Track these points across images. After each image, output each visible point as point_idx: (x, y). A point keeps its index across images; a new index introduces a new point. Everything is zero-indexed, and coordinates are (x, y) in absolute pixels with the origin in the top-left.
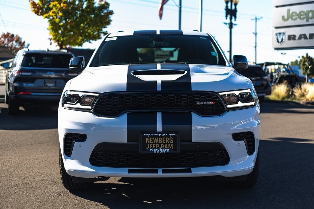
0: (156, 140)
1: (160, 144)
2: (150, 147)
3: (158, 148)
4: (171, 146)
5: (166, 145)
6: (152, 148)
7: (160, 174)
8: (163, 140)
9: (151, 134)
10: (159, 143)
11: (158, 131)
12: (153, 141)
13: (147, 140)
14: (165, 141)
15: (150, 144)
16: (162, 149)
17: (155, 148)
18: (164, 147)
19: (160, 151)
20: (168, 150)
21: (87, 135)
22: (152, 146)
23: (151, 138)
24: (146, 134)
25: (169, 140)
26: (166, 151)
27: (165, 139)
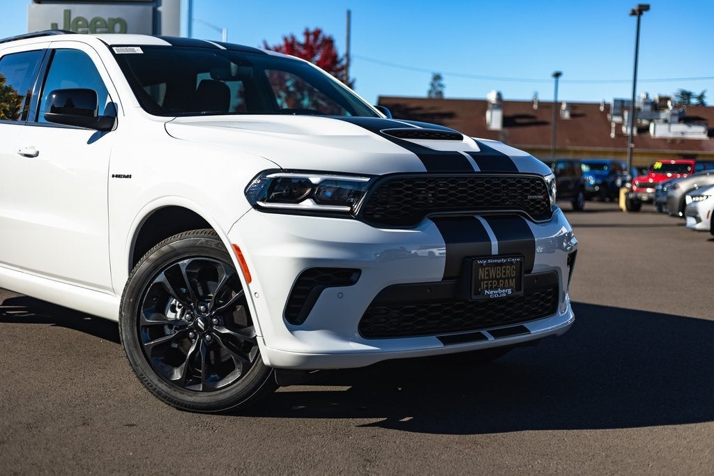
0: (492, 273)
1: (498, 280)
2: (485, 286)
3: (496, 288)
4: (513, 283)
5: (507, 281)
6: (487, 289)
7: (491, 341)
8: (503, 271)
9: (487, 259)
10: (498, 277)
11: (493, 253)
12: (488, 275)
13: (482, 274)
14: (505, 274)
15: (485, 280)
16: (501, 289)
17: (491, 289)
18: (504, 285)
19: (499, 294)
20: (510, 292)
21: (359, 271)
22: (487, 284)
23: (486, 269)
24: (480, 260)
25: (511, 271)
26: (507, 294)
27: (505, 269)
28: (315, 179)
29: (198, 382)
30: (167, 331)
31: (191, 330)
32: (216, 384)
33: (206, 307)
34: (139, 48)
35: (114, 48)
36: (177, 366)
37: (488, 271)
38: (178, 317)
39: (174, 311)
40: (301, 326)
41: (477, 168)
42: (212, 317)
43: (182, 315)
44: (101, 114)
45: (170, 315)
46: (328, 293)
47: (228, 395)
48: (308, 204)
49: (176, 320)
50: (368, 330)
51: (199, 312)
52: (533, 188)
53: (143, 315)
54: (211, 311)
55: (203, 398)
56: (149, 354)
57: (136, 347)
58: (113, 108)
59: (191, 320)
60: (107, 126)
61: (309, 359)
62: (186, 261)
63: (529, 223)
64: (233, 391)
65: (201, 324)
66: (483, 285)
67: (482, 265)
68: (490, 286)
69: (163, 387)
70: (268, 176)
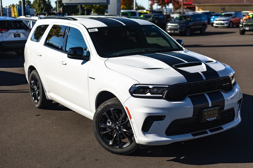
0: (209, 113)
1: (211, 115)
3: (211, 118)
4: (217, 115)
5: (214, 115)
7: (210, 133)
8: (213, 112)
9: (207, 109)
10: (211, 114)
11: (209, 107)
12: (208, 114)
13: (205, 114)
14: (214, 113)
16: (212, 118)
17: (209, 118)
19: (212, 119)
20: (215, 118)
21: (165, 116)
22: (207, 117)
23: (207, 112)
24: (204, 110)
25: (216, 112)
26: (214, 119)
27: (214, 111)
28: (151, 87)
29: (117, 145)
30: (108, 129)
31: (114, 129)
32: (123, 146)
33: (119, 123)
34: (97, 29)
35: (89, 30)
36: (111, 140)
37: (208, 112)
38: (110, 125)
39: (109, 123)
40: (147, 133)
41: (204, 78)
42: (121, 126)
43: (112, 124)
44: (85, 55)
45: (108, 124)
46: (155, 123)
47: (126, 150)
48: (149, 94)
49: (110, 126)
50: (168, 133)
51: (117, 124)
52: (225, 81)
53: (100, 124)
54: (120, 124)
55: (119, 150)
56: (102, 136)
57: (98, 134)
58: (89, 53)
59: (115, 126)
60: (87, 59)
61: (150, 143)
62: (112, 109)
63: (223, 93)
64: (128, 149)
65: (117, 128)
66: (206, 117)
67: (205, 111)
68: (208, 117)
69: (107, 146)
70: (136, 86)
